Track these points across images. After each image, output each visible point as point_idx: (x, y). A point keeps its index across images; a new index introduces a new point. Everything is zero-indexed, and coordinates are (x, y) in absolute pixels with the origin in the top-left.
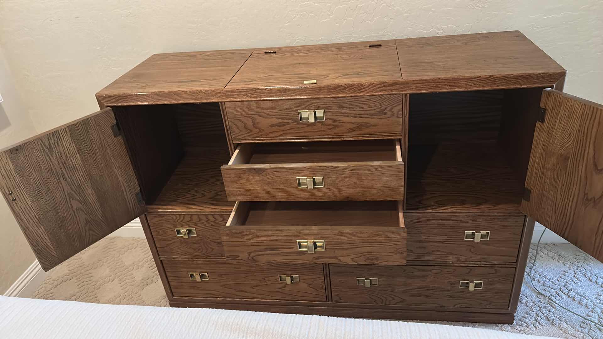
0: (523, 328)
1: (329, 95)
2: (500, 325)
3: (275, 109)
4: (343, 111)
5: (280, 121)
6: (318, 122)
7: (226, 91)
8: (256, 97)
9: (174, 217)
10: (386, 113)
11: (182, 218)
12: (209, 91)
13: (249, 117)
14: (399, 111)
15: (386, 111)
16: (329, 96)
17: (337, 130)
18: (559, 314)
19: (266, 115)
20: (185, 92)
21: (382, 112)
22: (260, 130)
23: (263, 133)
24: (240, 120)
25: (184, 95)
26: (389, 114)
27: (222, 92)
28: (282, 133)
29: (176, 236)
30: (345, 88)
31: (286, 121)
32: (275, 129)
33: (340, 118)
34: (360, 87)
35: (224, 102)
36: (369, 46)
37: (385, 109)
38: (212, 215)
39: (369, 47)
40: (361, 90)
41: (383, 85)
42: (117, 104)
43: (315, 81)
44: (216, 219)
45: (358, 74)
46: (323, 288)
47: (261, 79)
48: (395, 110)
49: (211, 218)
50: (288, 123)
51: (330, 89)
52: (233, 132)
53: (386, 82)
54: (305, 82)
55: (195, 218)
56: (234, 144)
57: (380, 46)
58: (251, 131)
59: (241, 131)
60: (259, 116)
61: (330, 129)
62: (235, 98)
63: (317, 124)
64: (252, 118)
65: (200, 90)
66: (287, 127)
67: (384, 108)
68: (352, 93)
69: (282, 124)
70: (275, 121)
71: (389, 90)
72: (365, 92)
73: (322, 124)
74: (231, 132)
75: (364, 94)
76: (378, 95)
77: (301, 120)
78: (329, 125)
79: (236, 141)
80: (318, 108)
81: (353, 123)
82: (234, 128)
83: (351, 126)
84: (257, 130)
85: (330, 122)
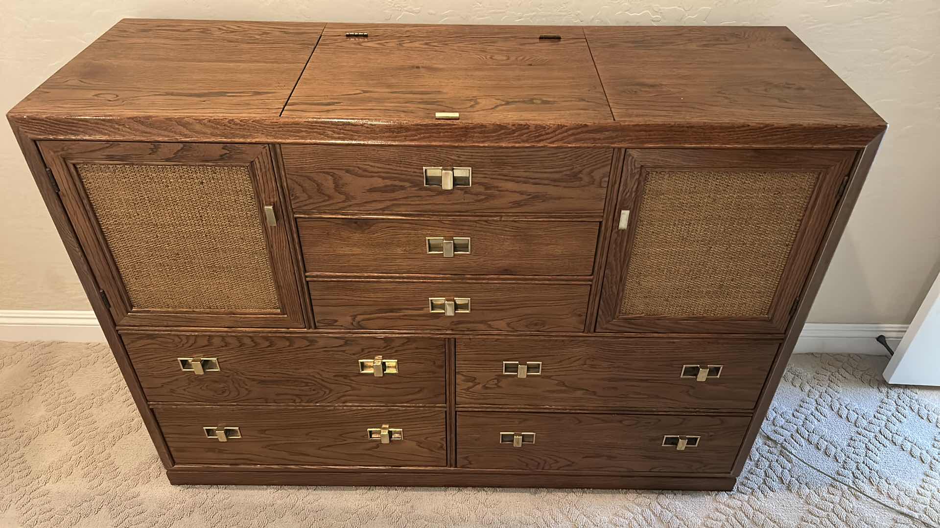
0: (746, 497)
1: (483, 142)
2: (714, 494)
3: (379, 161)
4: (505, 172)
5: (389, 182)
6: (458, 189)
7: (285, 124)
8: (343, 139)
9: (177, 339)
10: (581, 179)
11: (191, 341)
12: (250, 122)
13: (328, 173)
14: (604, 175)
15: (580, 175)
16: (482, 145)
17: (492, 203)
18: (797, 471)
19: (360, 172)
20: (200, 121)
21: (575, 176)
22: (348, 197)
23: (353, 202)
24: (310, 178)
25: (198, 127)
26: (586, 179)
27: (273, 125)
28: (389, 203)
29: (181, 370)
30: (513, 131)
31: (397, 183)
32: (376, 196)
33: (496, 183)
34: (540, 132)
35: (280, 144)
36: (538, 36)
37: (580, 172)
38: (250, 337)
39: (538, 40)
40: (542, 138)
41: (581, 130)
42: (55, 137)
43: (456, 115)
44: (256, 344)
45: (531, 101)
46: (442, 447)
47: (349, 99)
48: (597, 175)
49: (248, 341)
50: (403, 188)
51: (483, 130)
52: (294, 199)
53: (586, 126)
54: (438, 115)
55: (217, 341)
56: (296, 218)
57: (559, 38)
58: (330, 197)
59: (310, 197)
60: (347, 171)
61: (479, 201)
62: (302, 138)
63: (456, 191)
64: (333, 175)
65: (230, 118)
66: (398, 194)
67: (578, 168)
68: (524, 141)
69: (393, 189)
70: (379, 182)
71: (589, 139)
72: (548, 141)
73: (466, 192)
74: (291, 198)
75: (546, 144)
76: (571, 147)
77: (426, 184)
78: (477, 194)
79: (300, 213)
80: (460, 165)
81: (522, 193)
82: (298, 191)
83: (517, 197)
84: (343, 197)
85: (481, 189)
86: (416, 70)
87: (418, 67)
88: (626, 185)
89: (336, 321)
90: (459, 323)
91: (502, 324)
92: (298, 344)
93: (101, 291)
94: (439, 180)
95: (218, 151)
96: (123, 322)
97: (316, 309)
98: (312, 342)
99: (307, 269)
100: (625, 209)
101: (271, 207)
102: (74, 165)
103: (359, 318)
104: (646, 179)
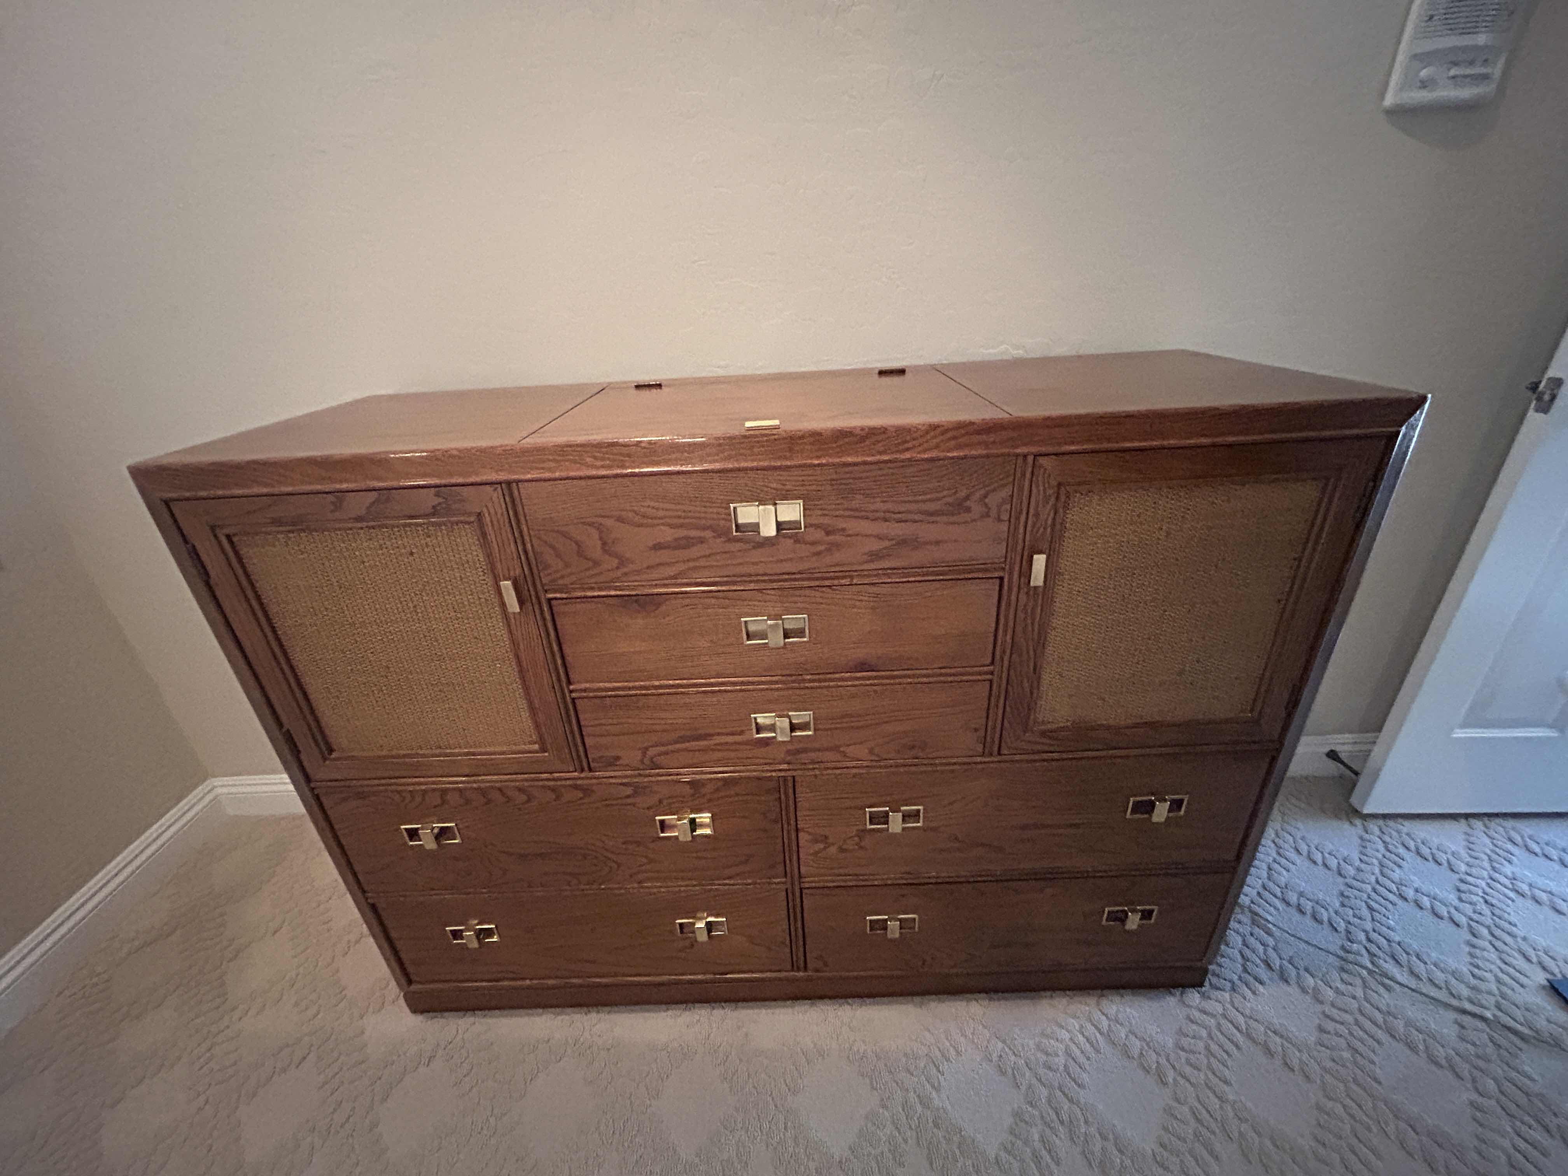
0: (1227, 996)
1: (818, 457)
2: (1178, 992)
3: (665, 499)
4: (855, 504)
5: (680, 533)
6: (786, 536)
7: (524, 452)
8: (609, 467)
9: (397, 797)
10: (968, 510)
11: (418, 799)
12: (473, 451)
13: (591, 524)
14: (1004, 502)
15: (968, 503)
16: (816, 462)
17: (838, 556)
19: (637, 519)
21: (960, 505)
22: (622, 562)
23: (631, 567)
24: (565, 535)
25: (398, 465)
26: (977, 509)
27: (507, 454)
28: (682, 567)
29: (406, 843)
30: (863, 439)
31: (694, 533)
32: (664, 556)
33: (841, 524)
34: (903, 436)
35: (518, 482)
36: (876, 373)
37: (967, 498)
38: (500, 789)
39: (878, 375)
40: (906, 445)
41: (965, 431)
43: (776, 422)
44: (509, 799)
46: (783, 943)
48: (992, 501)
49: (496, 795)
50: (702, 541)
51: (818, 441)
52: (545, 569)
53: (971, 423)
54: (748, 424)
55: (451, 797)
56: (550, 600)
57: (904, 372)
58: (596, 563)
59: (567, 565)
60: (620, 519)
61: (818, 553)
62: (550, 470)
63: (782, 540)
64: (599, 528)
66: (696, 551)
67: (963, 494)
68: (880, 453)
69: (688, 543)
70: (668, 535)
71: (979, 443)
72: (917, 450)
73: (797, 541)
74: (540, 568)
75: (915, 455)
76: (952, 458)
77: (736, 531)
78: (813, 543)
79: (555, 591)
80: (786, 496)
81: (879, 537)
82: (549, 557)
83: (876, 546)
84: (615, 562)
85: (819, 535)
88: (1037, 515)
89: (618, 758)
90: (799, 751)
91: (861, 751)
92: (568, 796)
93: (284, 730)
94: (756, 527)
95: (430, 499)
96: (320, 775)
97: (588, 741)
98: (587, 791)
99: (572, 681)
100: (1040, 552)
101: (509, 583)
102: (229, 537)
103: (651, 752)
104: (1066, 507)
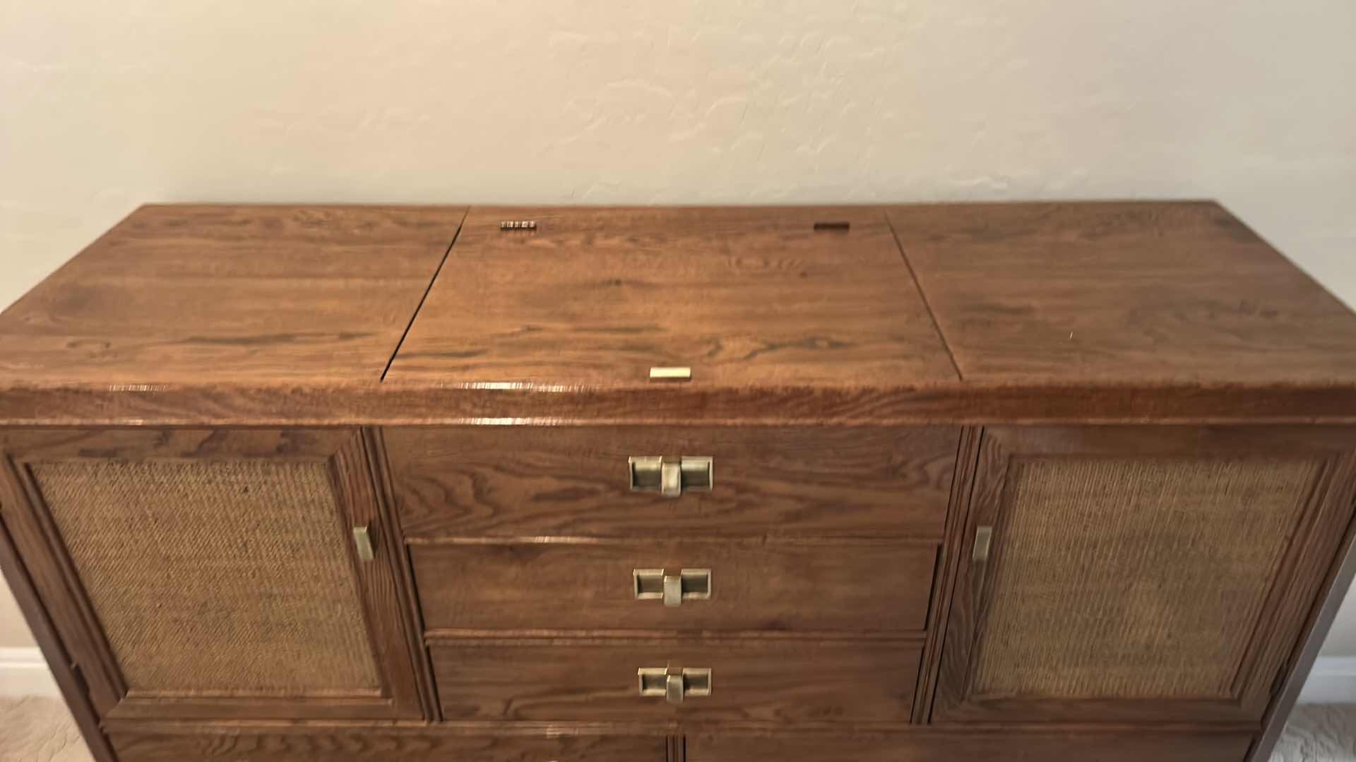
1: (732, 417)
3: (551, 450)
4: (772, 466)
5: (569, 484)
6: (690, 494)
7: (389, 394)
8: (490, 417)
9: (203, 741)
10: (905, 476)
11: (228, 744)
12: (330, 390)
13: (463, 472)
14: (945, 471)
15: (904, 470)
16: (730, 422)
17: (749, 514)
19: (521, 469)
20: (242, 392)
21: (894, 472)
22: (497, 509)
23: (508, 517)
24: (431, 480)
25: (239, 401)
26: (914, 476)
27: (369, 395)
28: (569, 517)
30: (784, 400)
31: (584, 485)
32: (545, 506)
33: (754, 483)
34: (832, 401)
35: (381, 427)
36: (813, 223)
37: (904, 463)
38: (331, 737)
39: (812, 231)
40: (835, 410)
41: (906, 397)
43: (684, 372)
44: (341, 747)
45: (811, 343)
47: (502, 345)
48: (934, 469)
49: (326, 744)
50: (592, 493)
51: (733, 399)
52: (405, 514)
54: (656, 372)
55: (272, 745)
56: (408, 545)
57: (845, 227)
58: (467, 510)
59: (432, 510)
60: (497, 468)
61: (727, 511)
62: (420, 416)
63: (685, 496)
64: (473, 476)
65: (295, 386)
66: (587, 503)
67: (899, 459)
68: (804, 415)
69: (576, 494)
70: (549, 484)
71: (917, 412)
72: (847, 414)
73: (703, 499)
74: (400, 513)
75: (844, 421)
76: (887, 425)
77: (634, 485)
78: (721, 501)
79: (414, 536)
80: (693, 453)
81: (800, 499)
82: (411, 501)
83: (791, 505)
84: (489, 511)
85: (729, 493)
86: (613, 288)
87: (618, 282)
88: (984, 485)
89: (476, 709)
90: (695, 710)
91: (767, 712)
92: (412, 746)
93: (73, 666)
94: (657, 476)
95: (273, 439)
96: (113, 713)
97: (441, 691)
98: (435, 742)
99: (426, 625)
100: (985, 524)
101: (365, 530)
102: (27, 467)
103: (515, 705)
104: (1018, 476)
